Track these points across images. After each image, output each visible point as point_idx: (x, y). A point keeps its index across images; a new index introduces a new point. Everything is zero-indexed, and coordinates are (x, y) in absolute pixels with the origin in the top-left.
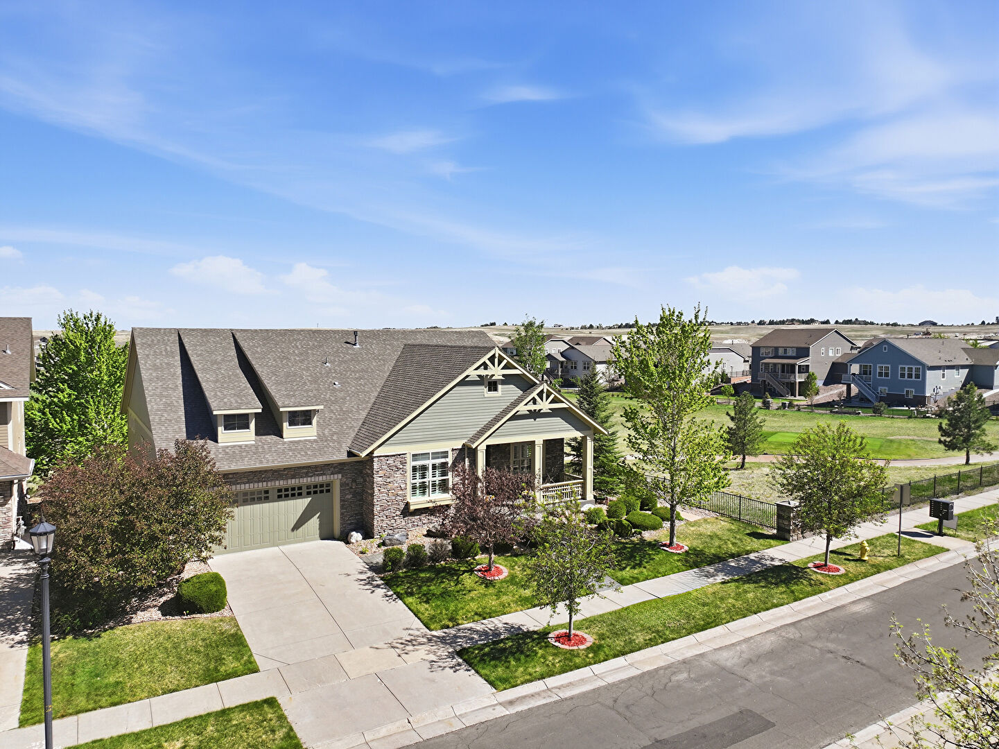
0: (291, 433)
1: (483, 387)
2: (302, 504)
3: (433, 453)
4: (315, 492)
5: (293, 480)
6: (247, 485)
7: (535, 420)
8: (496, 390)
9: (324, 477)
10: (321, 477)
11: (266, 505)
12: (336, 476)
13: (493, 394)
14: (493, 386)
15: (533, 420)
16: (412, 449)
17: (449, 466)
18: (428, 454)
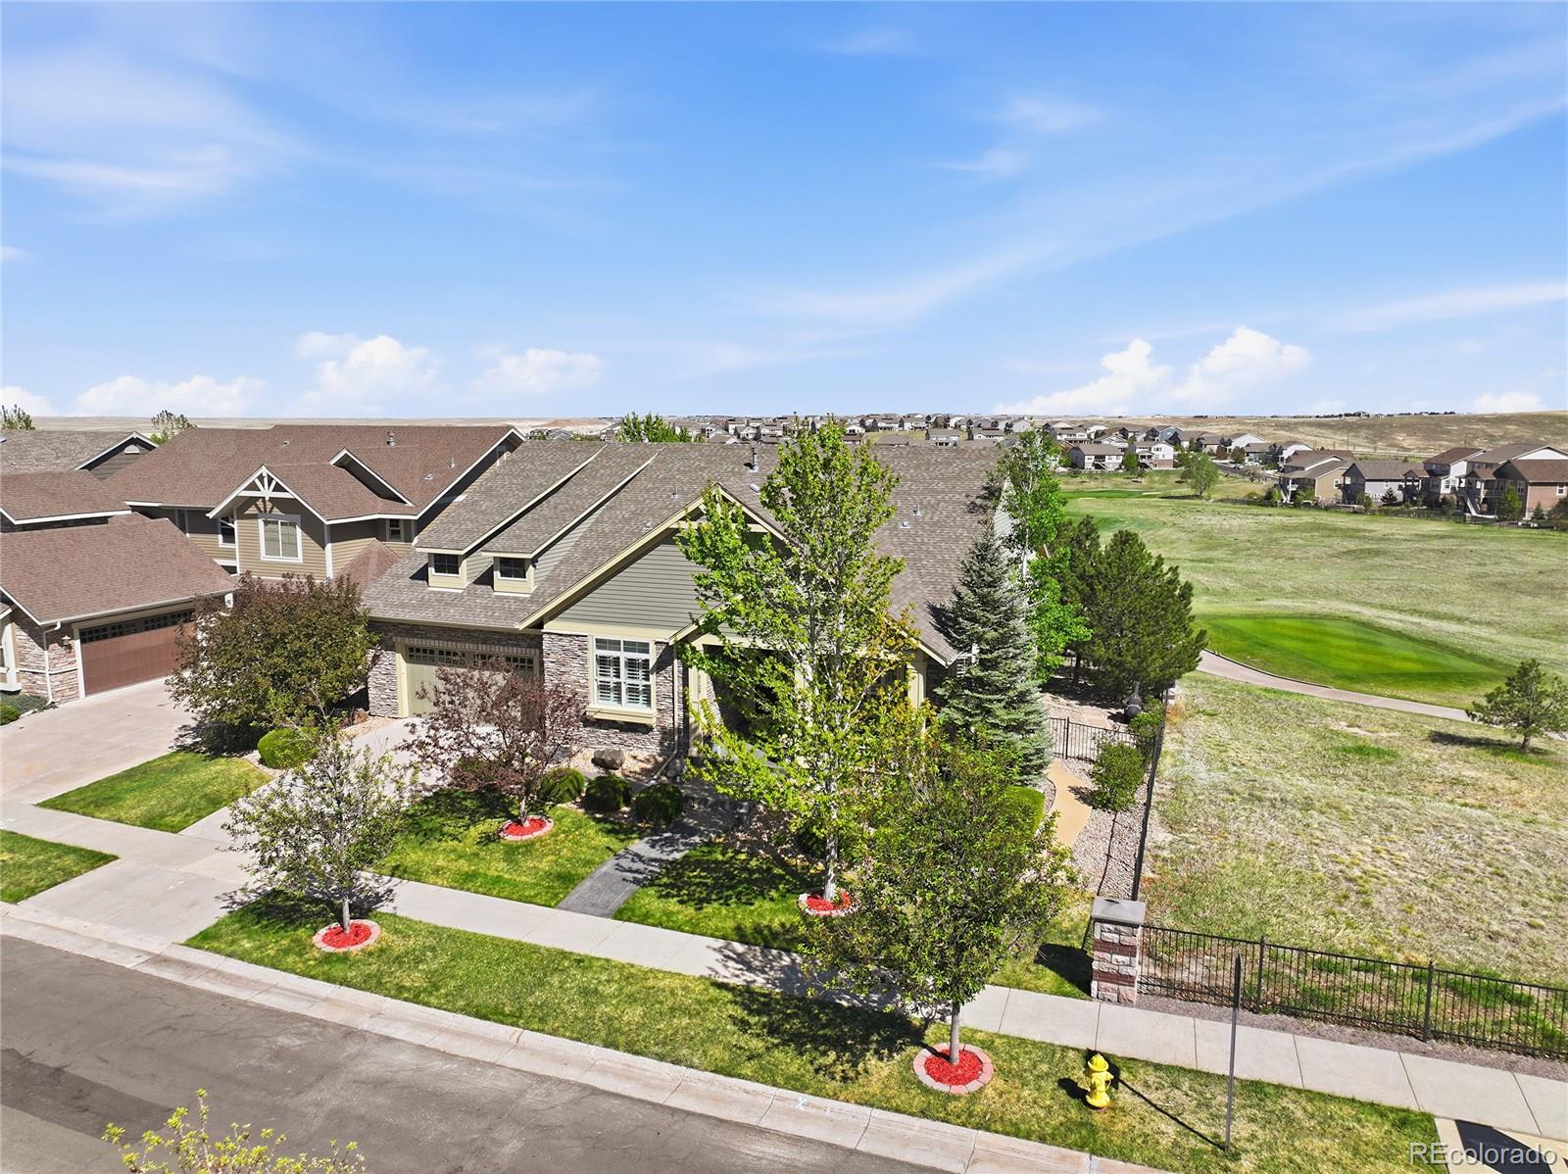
0: (501, 586)
3: (623, 642)
16: (595, 632)
17: (651, 666)
18: (618, 642)
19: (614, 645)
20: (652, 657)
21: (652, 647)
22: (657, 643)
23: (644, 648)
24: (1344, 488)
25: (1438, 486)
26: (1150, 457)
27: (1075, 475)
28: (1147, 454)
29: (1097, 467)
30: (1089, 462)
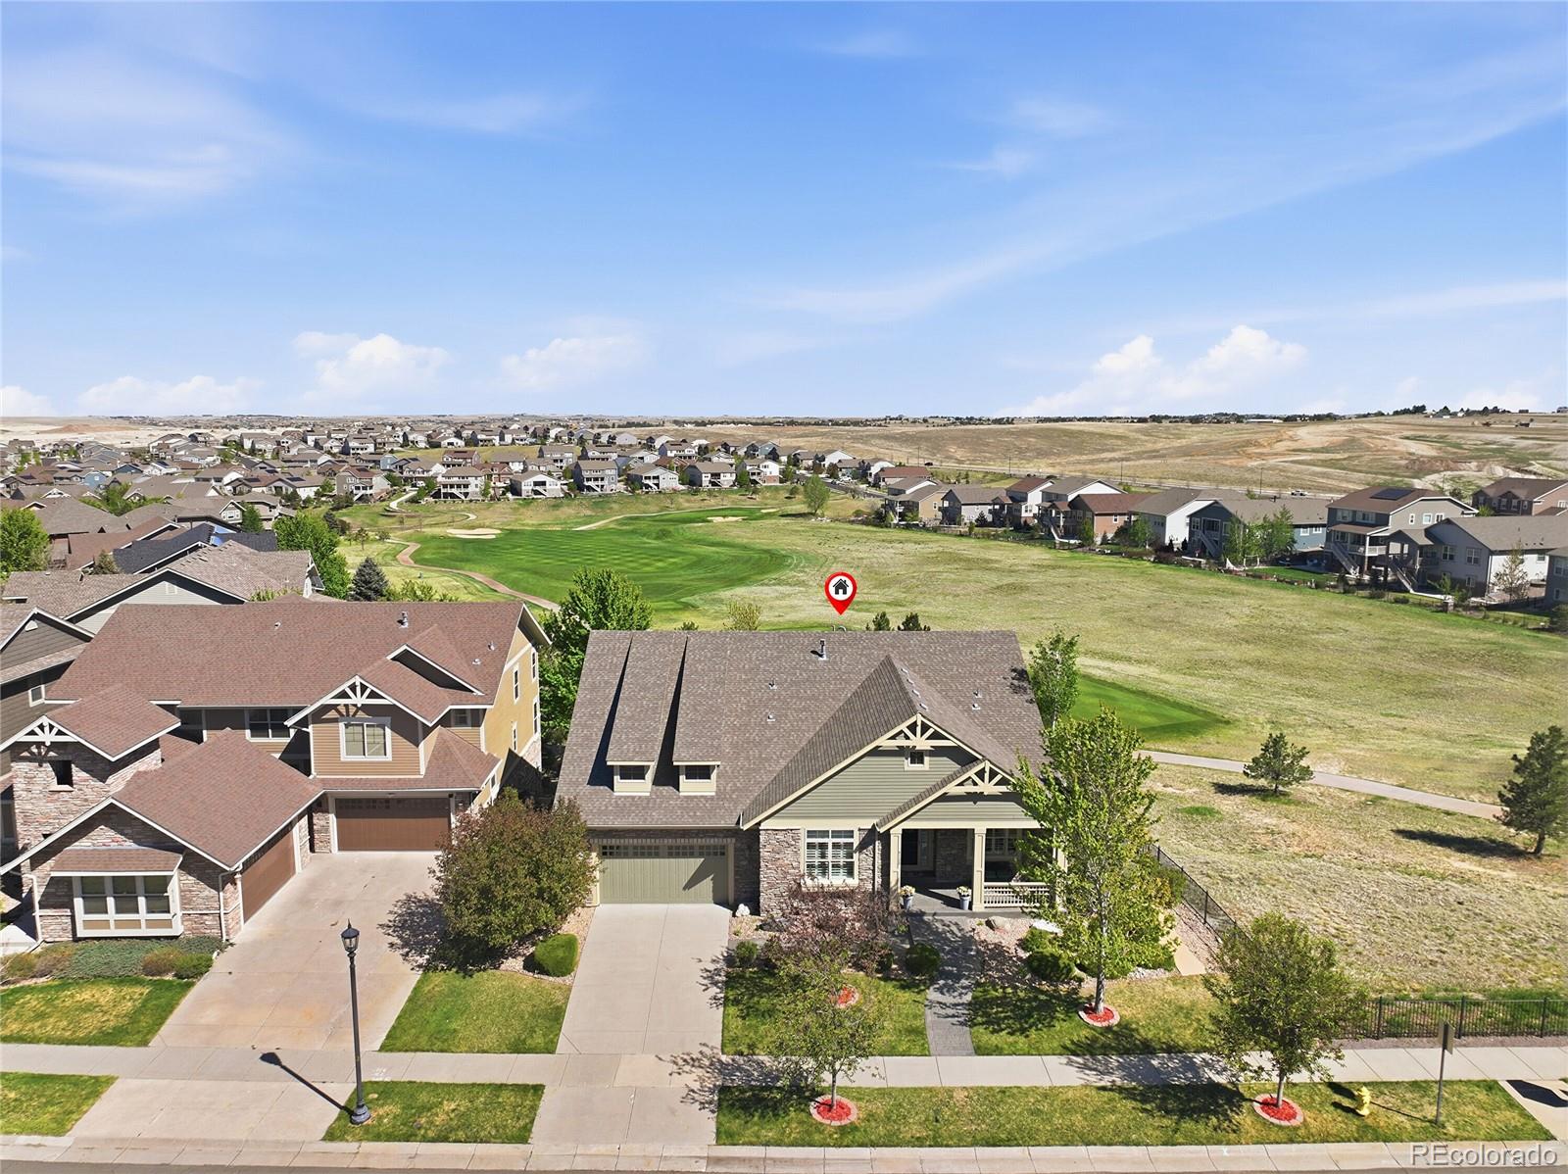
0: (688, 787)
1: (904, 759)
2: (695, 863)
3: (833, 832)
4: (709, 854)
5: (683, 840)
6: (635, 840)
7: (975, 803)
8: (922, 762)
9: (716, 840)
10: (712, 840)
11: (657, 861)
12: (729, 840)
13: (917, 767)
14: (917, 756)
15: (972, 803)
16: (804, 825)
17: (854, 848)
18: (828, 831)
19: (824, 834)
20: (856, 841)
21: (856, 834)
22: (860, 830)
23: (850, 834)
24: (942, 509)
25: (1020, 511)
26: (759, 474)
27: (696, 493)
28: (757, 471)
29: (714, 484)
30: (706, 480)
